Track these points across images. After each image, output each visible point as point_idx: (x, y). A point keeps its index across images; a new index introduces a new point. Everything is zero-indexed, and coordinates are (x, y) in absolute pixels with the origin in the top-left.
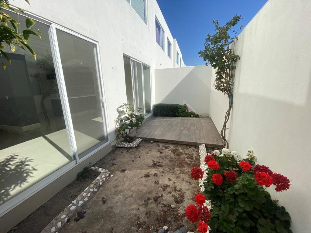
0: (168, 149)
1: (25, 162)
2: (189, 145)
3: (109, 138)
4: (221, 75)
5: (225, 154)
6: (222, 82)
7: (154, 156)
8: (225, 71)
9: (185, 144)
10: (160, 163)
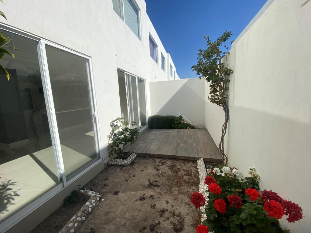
0: (165, 165)
1: (7, 186)
2: (186, 160)
3: (101, 156)
4: (215, 88)
5: (226, 173)
6: (217, 95)
7: (150, 174)
8: (219, 84)
9: (182, 159)
10: (156, 182)
